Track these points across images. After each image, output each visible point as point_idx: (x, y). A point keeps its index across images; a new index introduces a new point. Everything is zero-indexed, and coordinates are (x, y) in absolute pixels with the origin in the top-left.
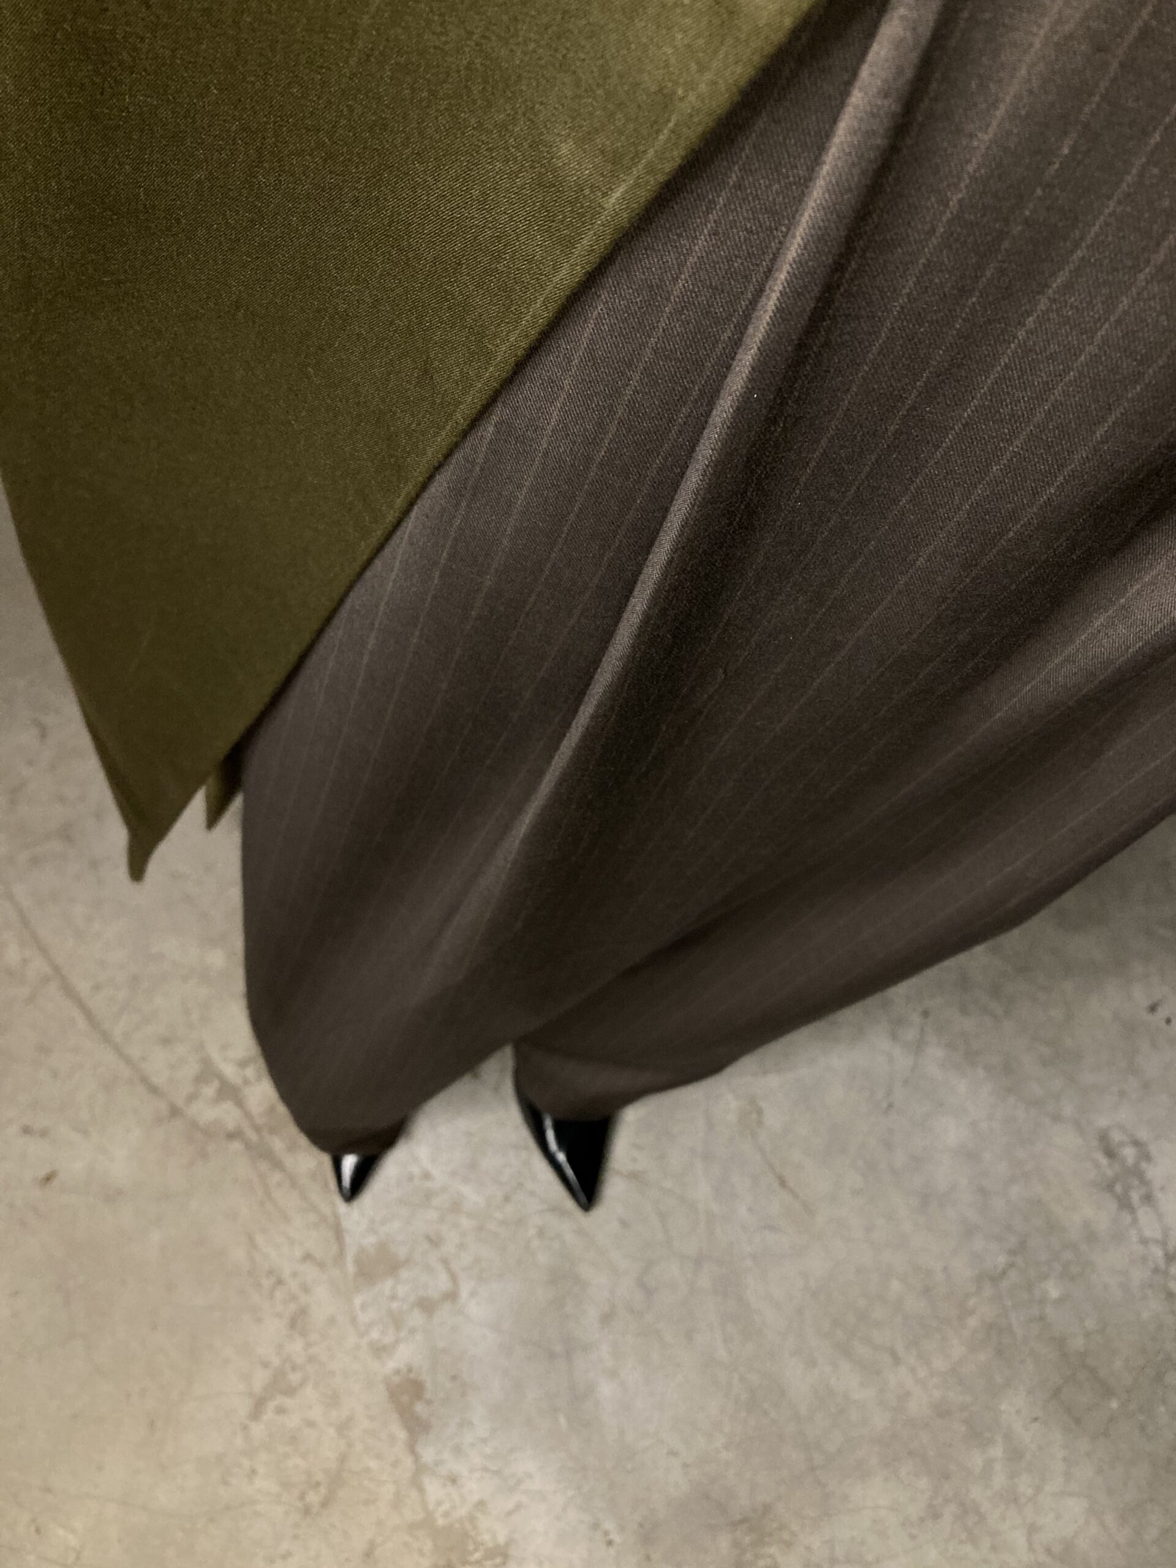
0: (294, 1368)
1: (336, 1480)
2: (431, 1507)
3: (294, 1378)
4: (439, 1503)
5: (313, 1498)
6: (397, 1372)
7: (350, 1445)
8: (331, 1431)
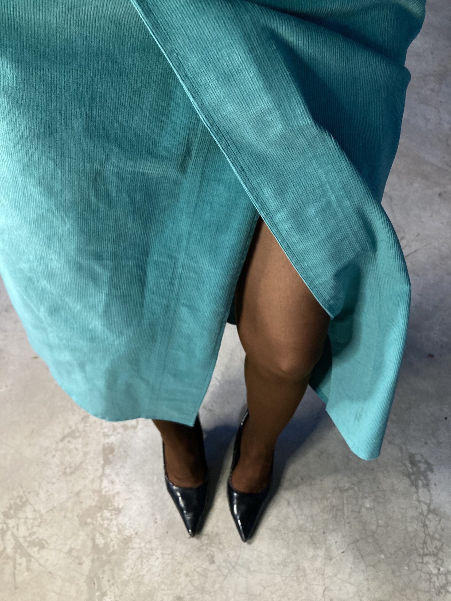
0: (78, 431)
1: (78, 468)
2: (102, 487)
3: (77, 434)
4: (105, 487)
5: (68, 470)
6: (108, 443)
7: (86, 460)
8: (81, 454)
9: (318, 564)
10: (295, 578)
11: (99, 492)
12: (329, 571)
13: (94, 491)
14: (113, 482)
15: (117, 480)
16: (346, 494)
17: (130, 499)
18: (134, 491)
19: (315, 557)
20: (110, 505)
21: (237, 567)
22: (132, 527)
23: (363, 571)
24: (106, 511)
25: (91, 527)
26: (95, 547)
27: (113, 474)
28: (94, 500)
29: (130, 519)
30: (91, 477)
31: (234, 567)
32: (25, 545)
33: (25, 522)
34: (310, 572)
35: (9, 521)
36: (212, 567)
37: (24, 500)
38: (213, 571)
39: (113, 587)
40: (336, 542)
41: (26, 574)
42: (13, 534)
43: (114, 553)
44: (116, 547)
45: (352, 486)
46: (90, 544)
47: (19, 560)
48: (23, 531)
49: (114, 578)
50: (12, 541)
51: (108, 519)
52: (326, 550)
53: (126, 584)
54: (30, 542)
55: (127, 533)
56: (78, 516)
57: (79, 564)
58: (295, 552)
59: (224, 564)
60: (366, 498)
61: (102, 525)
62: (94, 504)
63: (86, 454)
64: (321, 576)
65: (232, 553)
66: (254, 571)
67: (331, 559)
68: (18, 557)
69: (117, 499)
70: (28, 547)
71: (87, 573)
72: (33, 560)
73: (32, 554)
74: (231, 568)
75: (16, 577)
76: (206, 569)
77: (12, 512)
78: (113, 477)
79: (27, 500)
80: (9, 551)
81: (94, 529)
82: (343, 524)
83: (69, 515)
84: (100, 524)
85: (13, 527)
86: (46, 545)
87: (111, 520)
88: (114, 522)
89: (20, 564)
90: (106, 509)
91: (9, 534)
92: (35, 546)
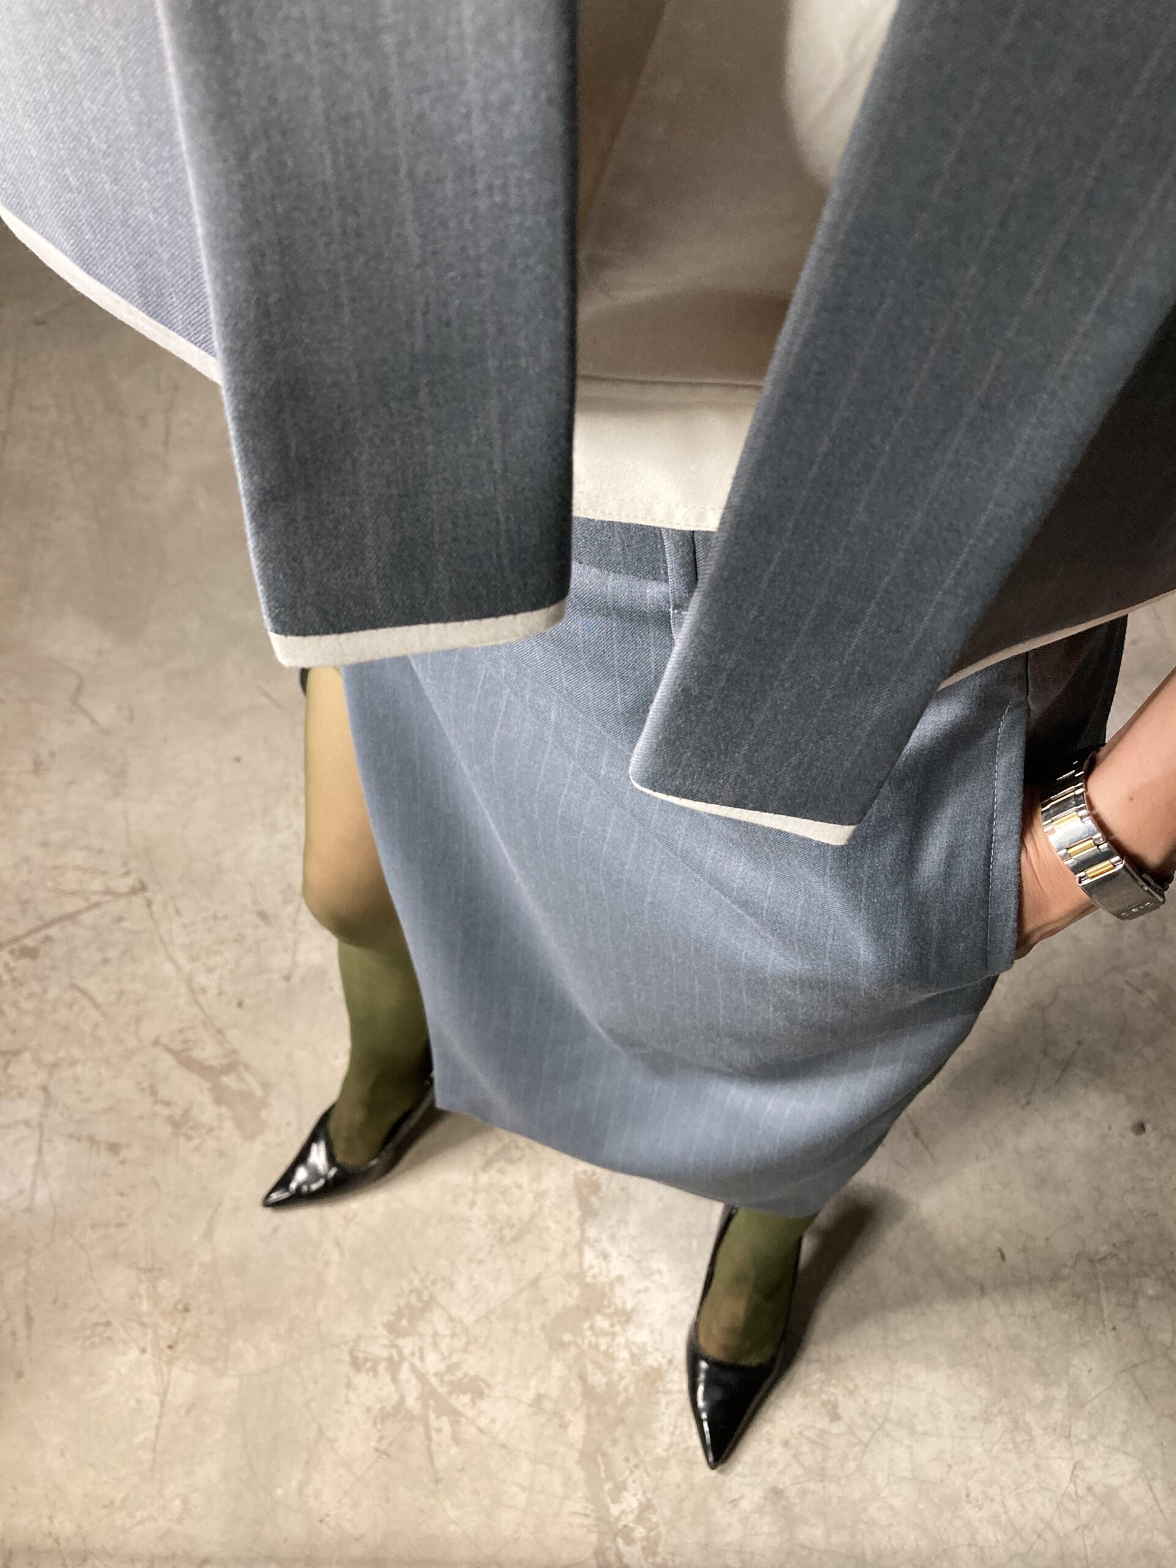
9: (1056, 1415)
10: (1010, 1446)
11: (579, 1277)
12: (1081, 1429)
13: (569, 1276)
14: (605, 1256)
15: (613, 1252)
16: (1101, 1268)
17: (647, 1290)
18: (652, 1273)
19: (1048, 1402)
20: (606, 1304)
21: (887, 1426)
22: (658, 1350)
23: (1150, 1427)
24: (598, 1317)
25: (573, 1351)
26: (589, 1392)
27: (604, 1237)
28: (570, 1294)
29: (652, 1332)
30: (558, 1247)
31: (881, 1426)
32: (443, 1390)
33: (435, 1344)
34: (1040, 1431)
35: (401, 1342)
36: (836, 1428)
37: (426, 1297)
38: (838, 1436)
39: (638, 1473)
40: (1090, 1371)
41: (454, 1450)
42: (413, 1368)
43: (628, 1402)
44: (632, 1390)
45: (1115, 1251)
46: (575, 1385)
47: (434, 1422)
48: (432, 1363)
49: (636, 1452)
50: (414, 1381)
51: (606, 1334)
52: (1070, 1386)
53: (662, 1464)
54: (451, 1383)
55: (651, 1361)
56: (543, 1328)
57: (561, 1426)
58: (1006, 1393)
59: (860, 1421)
60: (1146, 1275)
61: (596, 1347)
62: (571, 1302)
63: (540, 1196)
64: (1063, 1440)
65: (875, 1399)
66: (925, 1434)
67: (1083, 1405)
68: (432, 1416)
69: (619, 1291)
70: (450, 1393)
71: (579, 1445)
72: (463, 1420)
73: (460, 1408)
74: (876, 1427)
75: (435, 1457)
76: (823, 1433)
77: (404, 1322)
78: (606, 1245)
79: (432, 1298)
80: (411, 1402)
81: (581, 1355)
82: (1101, 1333)
83: (524, 1327)
84: (590, 1342)
85: (413, 1354)
86: (486, 1391)
87: (614, 1335)
88: (621, 1340)
89: (439, 1430)
90: (599, 1311)
91: (405, 1367)
92: (464, 1393)
